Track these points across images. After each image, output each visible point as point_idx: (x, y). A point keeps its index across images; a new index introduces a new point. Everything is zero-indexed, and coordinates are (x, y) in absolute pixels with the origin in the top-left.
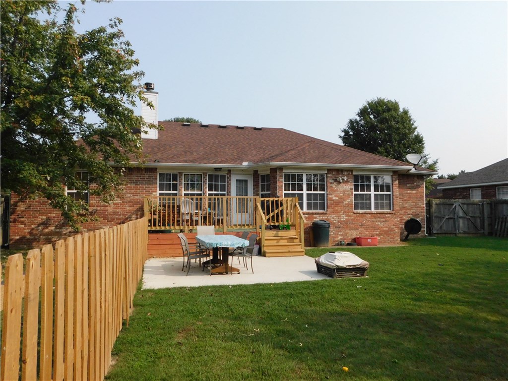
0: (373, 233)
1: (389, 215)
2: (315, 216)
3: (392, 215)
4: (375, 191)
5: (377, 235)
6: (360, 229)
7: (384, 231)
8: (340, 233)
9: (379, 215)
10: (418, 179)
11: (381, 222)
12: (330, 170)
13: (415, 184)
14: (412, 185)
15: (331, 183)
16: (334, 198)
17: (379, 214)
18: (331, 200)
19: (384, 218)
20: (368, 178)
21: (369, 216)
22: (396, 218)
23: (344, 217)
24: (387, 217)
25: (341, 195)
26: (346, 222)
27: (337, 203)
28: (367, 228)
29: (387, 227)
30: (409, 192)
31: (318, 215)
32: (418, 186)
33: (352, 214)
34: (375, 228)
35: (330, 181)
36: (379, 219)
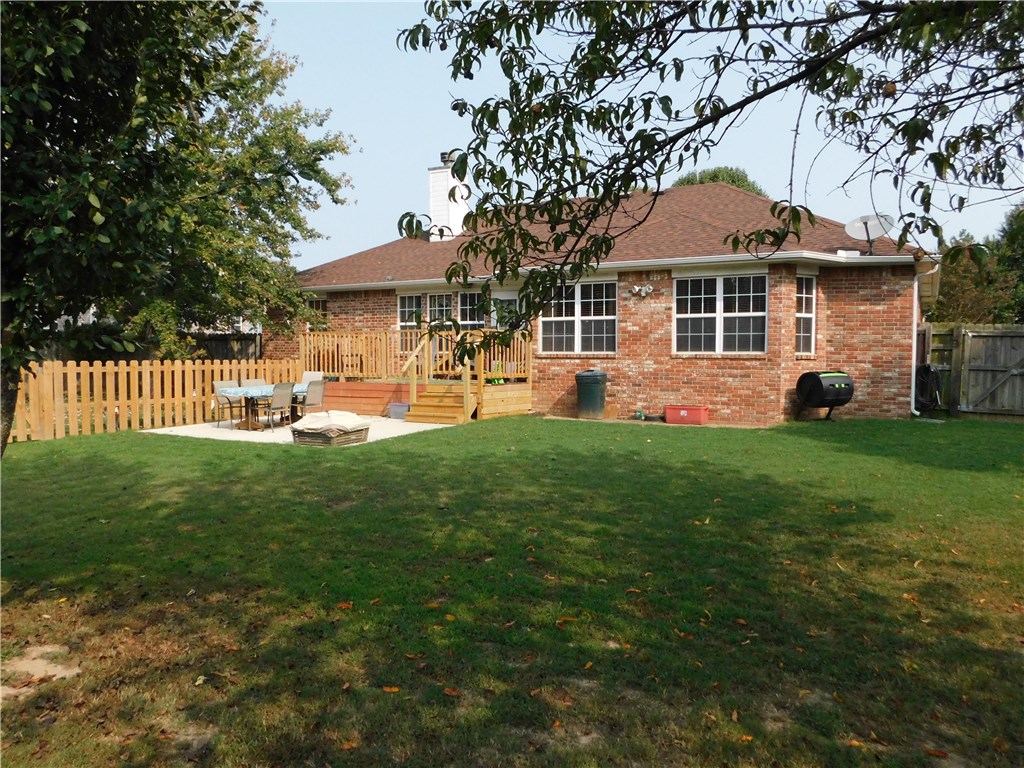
0: (716, 399)
1: (754, 363)
2: (592, 361)
3: (762, 362)
4: (725, 312)
5: (723, 403)
6: (683, 390)
7: (740, 396)
8: (640, 396)
9: (729, 362)
10: (893, 275)
11: (735, 376)
12: (623, 274)
13: (885, 288)
14: (875, 292)
15: (625, 299)
16: (630, 328)
17: (731, 359)
18: (624, 331)
19: (742, 368)
20: (711, 285)
21: (705, 363)
22: (773, 369)
23: (650, 366)
24: (748, 368)
25: (645, 321)
26: (655, 374)
27: (635, 338)
28: (700, 389)
29: (748, 389)
30: (862, 308)
31: (599, 361)
32: (894, 294)
33: (667, 358)
34: (718, 389)
35: (624, 295)
36: (728, 370)
